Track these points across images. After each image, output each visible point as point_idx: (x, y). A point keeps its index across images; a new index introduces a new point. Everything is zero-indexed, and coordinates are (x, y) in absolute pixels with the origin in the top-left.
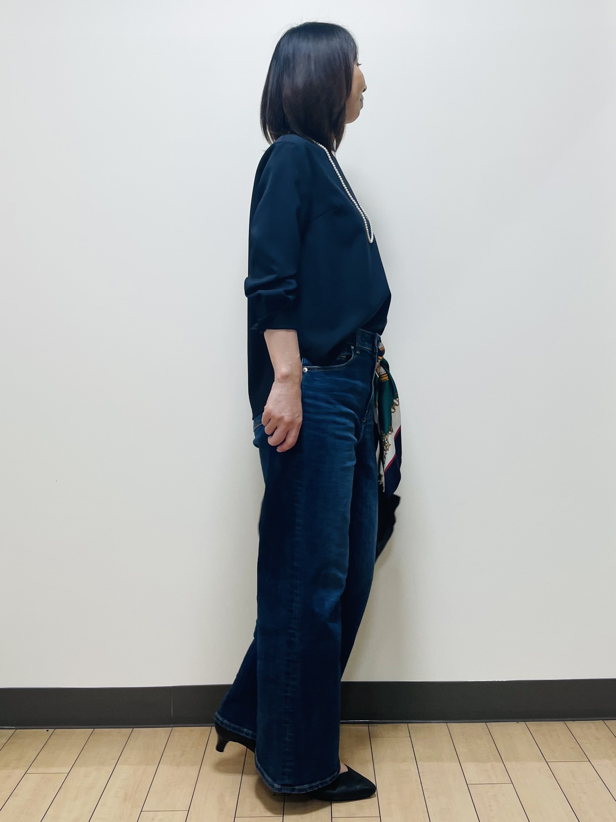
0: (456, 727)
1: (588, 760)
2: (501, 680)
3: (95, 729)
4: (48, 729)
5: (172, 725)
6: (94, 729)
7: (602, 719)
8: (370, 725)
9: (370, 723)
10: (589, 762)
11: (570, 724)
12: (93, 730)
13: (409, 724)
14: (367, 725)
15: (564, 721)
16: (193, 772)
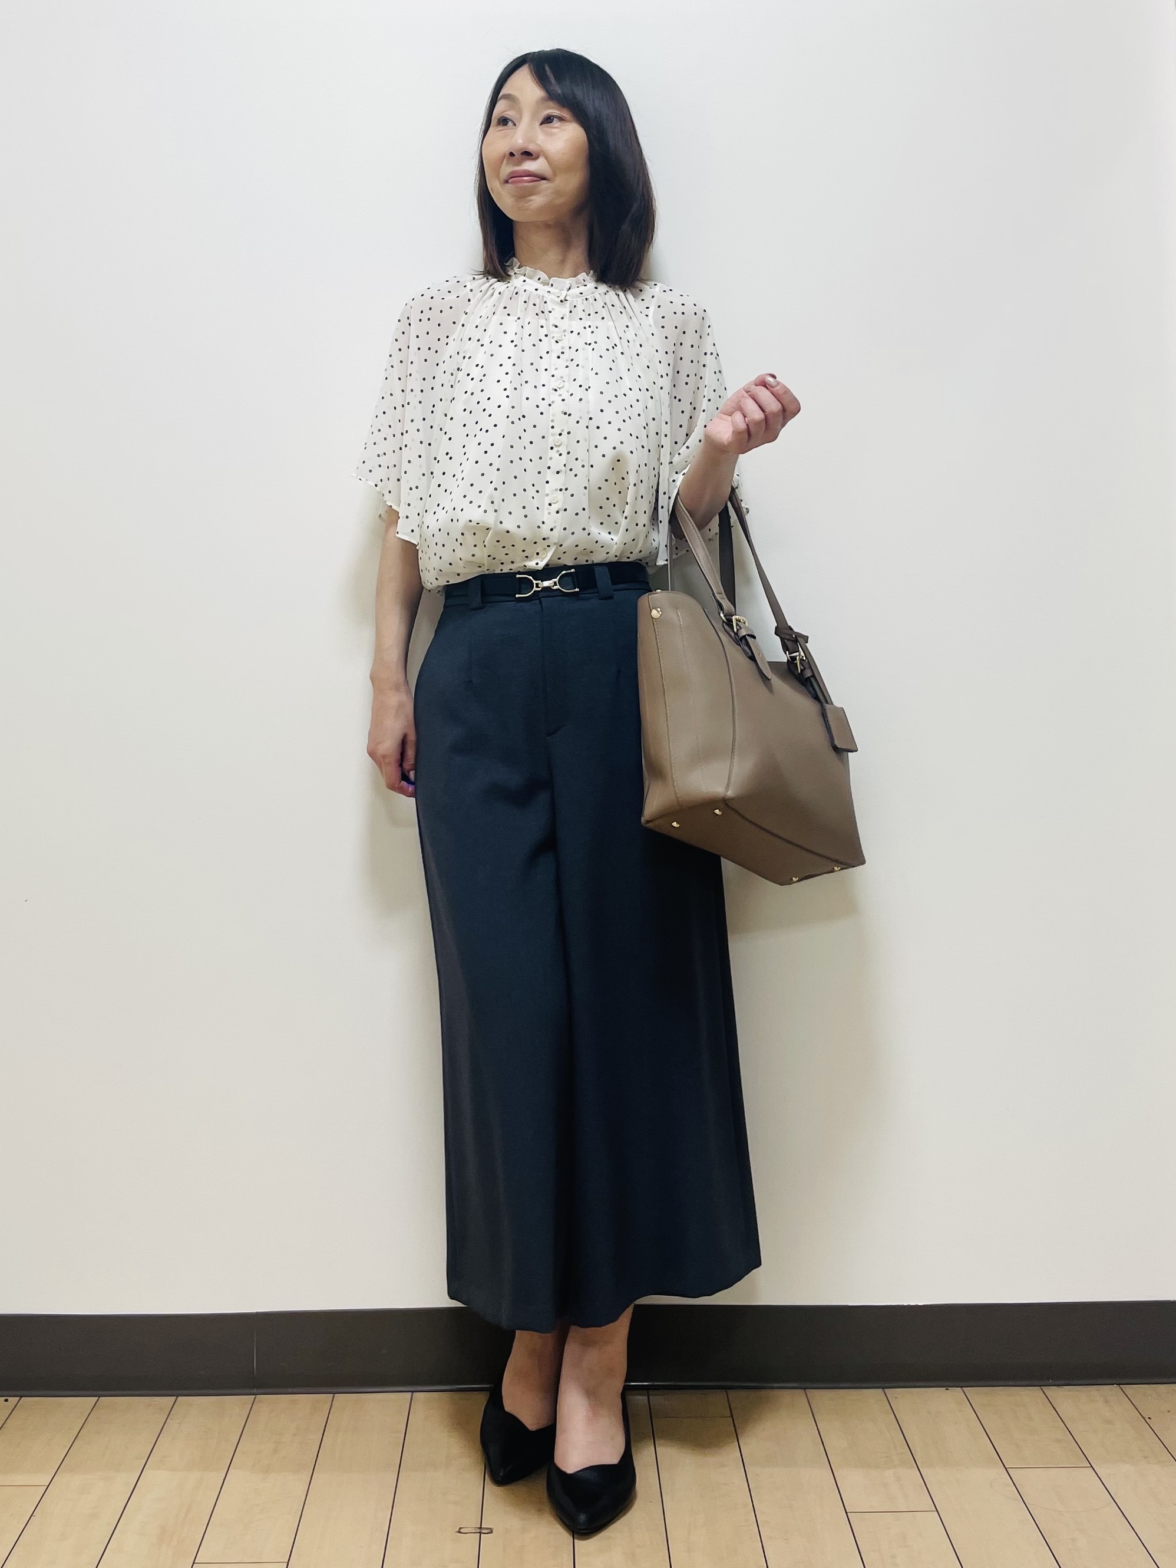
0: (825, 1398)
1: (1089, 1465)
2: (914, 1304)
3: (101, 1398)
4: (7, 1398)
5: (255, 1391)
6: (99, 1397)
7: (1114, 1381)
8: (651, 1392)
9: (651, 1389)
10: (1091, 1468)
11: (1054, 1392)
12: (98, 1400)
13: (731, 1393)
14: (646, 1392)
15: (1040, 1386)
16: (297, 1484)
